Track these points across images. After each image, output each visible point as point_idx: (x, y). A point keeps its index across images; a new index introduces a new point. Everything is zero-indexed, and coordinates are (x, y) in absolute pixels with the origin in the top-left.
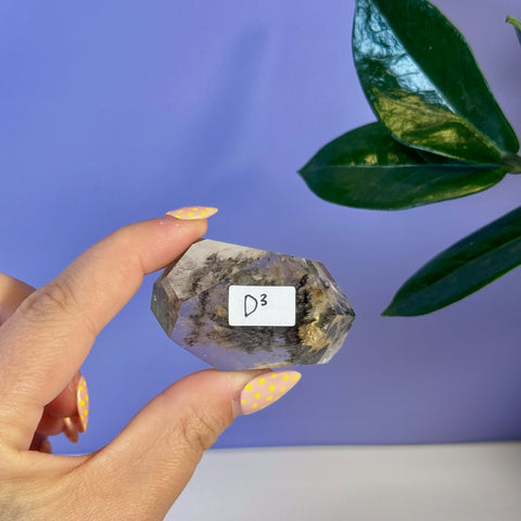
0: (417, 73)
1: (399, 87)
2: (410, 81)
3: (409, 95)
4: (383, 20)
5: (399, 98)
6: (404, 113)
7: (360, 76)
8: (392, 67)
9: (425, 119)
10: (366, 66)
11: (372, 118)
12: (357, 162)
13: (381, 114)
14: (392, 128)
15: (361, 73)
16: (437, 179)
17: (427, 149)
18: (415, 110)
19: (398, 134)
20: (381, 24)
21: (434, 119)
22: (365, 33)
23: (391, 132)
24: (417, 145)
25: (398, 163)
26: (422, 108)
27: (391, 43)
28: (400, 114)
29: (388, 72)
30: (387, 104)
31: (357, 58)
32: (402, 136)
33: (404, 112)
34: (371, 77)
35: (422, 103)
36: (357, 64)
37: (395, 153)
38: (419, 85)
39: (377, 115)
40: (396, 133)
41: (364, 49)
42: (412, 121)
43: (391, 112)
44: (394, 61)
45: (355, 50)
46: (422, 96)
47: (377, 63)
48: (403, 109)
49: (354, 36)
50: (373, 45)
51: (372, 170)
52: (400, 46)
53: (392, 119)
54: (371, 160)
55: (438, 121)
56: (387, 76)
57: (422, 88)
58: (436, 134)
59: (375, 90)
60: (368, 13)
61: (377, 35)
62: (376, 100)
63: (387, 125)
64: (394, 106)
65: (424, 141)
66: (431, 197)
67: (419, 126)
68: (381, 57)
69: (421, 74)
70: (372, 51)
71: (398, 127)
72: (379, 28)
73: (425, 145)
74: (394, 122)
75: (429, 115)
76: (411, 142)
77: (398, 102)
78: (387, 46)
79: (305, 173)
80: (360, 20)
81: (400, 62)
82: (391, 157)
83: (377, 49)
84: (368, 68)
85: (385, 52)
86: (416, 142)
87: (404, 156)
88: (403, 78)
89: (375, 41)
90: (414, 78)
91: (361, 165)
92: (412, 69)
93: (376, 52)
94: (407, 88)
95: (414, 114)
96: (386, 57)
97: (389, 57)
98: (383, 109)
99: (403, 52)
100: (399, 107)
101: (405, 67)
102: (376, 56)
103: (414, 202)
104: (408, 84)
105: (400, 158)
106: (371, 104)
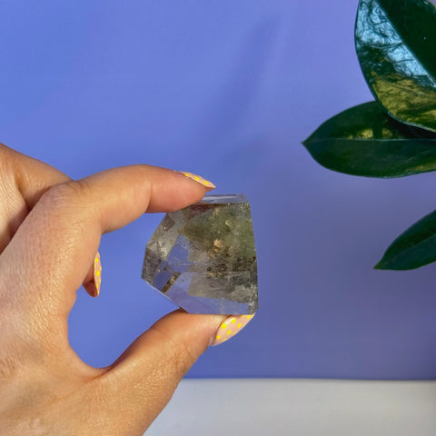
0: (411, 60)
1: (395, 72)
2: (405, 66)
3: (404, 79)
4: (383, 14)
5: (395, 81)
6: (399, 94)
7: (361, 62)
8: (390, 54)
9: (417, 100)
10: (366, 53)
11: (372, 98)
12: (355, 135)
13: (379, 95)
14: (389, 107)
15: (361, 59)
16: (427, 152)
17: (419, 126)
18: (409, 91)
19: (393, 113)
20: (380, 17)
21: (426, 100)
22: (366, 24)
23: (387, 110)
24: (409, 122)
25: (391, 137)
26: (415, 90)
27: (389, 33)
28: (396, 95)
29: (386, 58)
30: (384, 87)
31: (358, 46)
32: (397, 114)
34: (370, 63)
35: (415, 86)
36: (358, 51)
37: (389, 129)
38: (413, 70)
39: (375, 95)
40: (392, 111)
41: (364, 39)
42: (407, 101)
43: (387, 93)
44: (391, 49)
45: (357, 39)
46: (416, 80)
47: (377, 50)
48: (398, 90)
49: (356, 27)
50: (373, 35)
51: (368, 142)
52: (397, 37)
53: (388, 99)
54: (368, 134)
55: (430, 102)
56: (385, 62)
57: (416, 74)
58: (427, 113)
59: (373, 73)
60: (370, 7)
61: (378, 26)
62: (375, 83)
63: (384, 104)
64: (390, 88)
65: (417, 119)
66: (421, 168)
67: (411, 106)
68: (380, 45)
69: (415, 61)
70: (371, 40)
71: (393, 106)
72: (379, 21)
73: (418, 122)
74: (391, 102)
75: (421, 95)
76: (405, 119)
77: (394, 84)
78: (385, 36)
79: (310, 144)
80: (362, 13)
81: (397, 50)
82: (385, 132)
83: (377, 38)
84: (368, 55)
85: (383, 41)
86: (409, 119)
87: (397, 131)
88: (399, 64)
89: (375, 32)
90: (409, 64)
91: (359, 138)
92: (407, 56)
93: (375, 41)
94: (403, 73)
95: (408, 95)
96: (385, 45)
97: (387, 45)
98: (380, 90)
99: (400, 42)
100: (395, 89)
101: (401, 55)
102: (375, 45)
103: (407, 171)
104: (403, 69)
105: (394, 133)
106: (370, 85)
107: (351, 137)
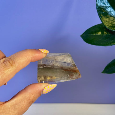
0: (113, 11)
1: (108, 15)
2: (111, 13)
3: (111, 17)
5: (108, 17)
8: (107, 9)
9: (114, 23)
10: (99, 9)
11: (101, 23)
13: (103, 22)
14: (106, 25)
15: (98, 11)
18: (112, 20)
19: (107, 27)
22: (99, 1)
23: (106, 26)
25: (107, 34)
29: (105, 11)
30: (105, 19)
31: (97, 7)
32: (109, 27)
33: (109, 21)
34: (101, 12)
35: (114, 19)
36: (97, 9)
37: (106, 32)
38: (113, 14)
40: (107, 26)
41: (99, 4)
43: (106, 21)
44: (107, 8)
45: (97, 5)
46: (114, 17)
47: (103, 8)
49: (96, 2)
50: (102, 4)
51: (100, 36)
52: (109, 4)
54: (100, 33)
56: (105, 12)
59: (102, 15)
61: (103, 1)
62: (102, 18)
63: (105, 24)
64: (107, 19)
65: (114, 29)
67: (113, 25)
71: (107, 25)
74: (107, 24)
76: (111, 29)
77: (108, 18)
78: (105, 4)
79: (82, 36)
81: (109, 8)
82: (105, 33)
83: (102, 5)
84: (100, 10)
85: (104, 5)
86: (112, 29)
87: (108, 32)
88: (109, 12)
89: (102, 3)
90: (112, 12)
91: (97, 35)
92: (111, 10)
93: (102, 6)
94: (110, 15)
95: (112, 22)
96: (105, 7)
97: (106, 7)
98: (104, 20)
99: (110, 6)
100: (108, 20)
101: (110, 10)
102: (102, 7)
103: (111, 44)
104: (110, 14)
105: (107, 33)
106: (101, 19)
107: (95, 34)
